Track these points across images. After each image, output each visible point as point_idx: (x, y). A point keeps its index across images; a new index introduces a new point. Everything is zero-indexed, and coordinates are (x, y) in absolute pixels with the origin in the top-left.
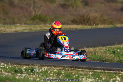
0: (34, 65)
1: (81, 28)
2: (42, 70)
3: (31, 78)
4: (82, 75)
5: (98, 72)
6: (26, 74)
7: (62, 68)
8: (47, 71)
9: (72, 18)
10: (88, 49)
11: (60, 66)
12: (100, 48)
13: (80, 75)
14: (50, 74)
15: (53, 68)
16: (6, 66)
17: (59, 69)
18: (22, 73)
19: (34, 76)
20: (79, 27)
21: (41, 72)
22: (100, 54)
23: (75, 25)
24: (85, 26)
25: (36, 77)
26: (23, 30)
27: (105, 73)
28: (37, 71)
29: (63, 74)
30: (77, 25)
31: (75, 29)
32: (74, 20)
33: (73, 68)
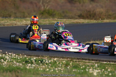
0: (43, 56)
1: (88, 22)
2: (51, 61)
3: (41, 68)
4: (88, 66)
5: (104, 64)
6: (36, 65)
7: (70, 60)
8: (55, 62)
9: (79, 13)
11: (68, 58)
14: (59, 65)
15: (61, 59)
16: (18, 57)
17: (67, 60)
18: (32, 63)
19: (44, 67)
20: (86, 21)
21: (50, 63)
23: (82, 20)
24: (92, 21)
25: (46, 68)
27: (111, 64)
28: (47, 62)
29: (71, 65)
30: (84, 20)
31: (82, 23)
32: (81, 15)
33: (81, 59)
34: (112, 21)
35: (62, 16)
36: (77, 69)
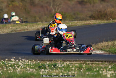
0: (56, 60)
1: (99, 23)
2: (64, 65)
3: (54, 73)
4: (102, 68)
6: (49, 70)
7: (83, 62)
8: (68, 66)
9: (90, 14)
10: (106, 43)
13: (100, 68)
14: (72, 69)
15: (74, 62)
16: (31, 63)
17: (80, 63)
18: (45, 68)
19: (57, 71)
21: (63, 67)
23: (93, 21)
24: (103, 21)
25: (59, 72)
28: (60, 66)
29: (84, 68)
30: (96, 21)
31: (93, 24)
32: (92, 15)
33: (94, 61)
35: (73, 18)
36: (91, 72)
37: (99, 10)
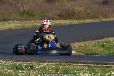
0: (32, 61)
1: (70, 23)
2: (41, 67)
3: (32, 75)
4: (78, 70)
6: (26, 71)
7: (58, 64)
8: (45, 67)
9: (58, 12)
10: (78, 43)
11: (56, 62)
12: (89, 42)
14: (49, 70)
15: (50, 63)
17: (56, 64)
18: (22, 70)
19: (34, 72)
20: (68, 22)
21: (40, 69)
22: (90, 48)
23: (63, 20)
25: (37, 73)
26: (17, 26)
27: (99, 67)
28: (37, 68)
29: (61, 70)
31: (64, 24)
32: (60, 14)
33: (69, 63)
34: (93, 20)
35: (42, 16)
37: (67, 9)
